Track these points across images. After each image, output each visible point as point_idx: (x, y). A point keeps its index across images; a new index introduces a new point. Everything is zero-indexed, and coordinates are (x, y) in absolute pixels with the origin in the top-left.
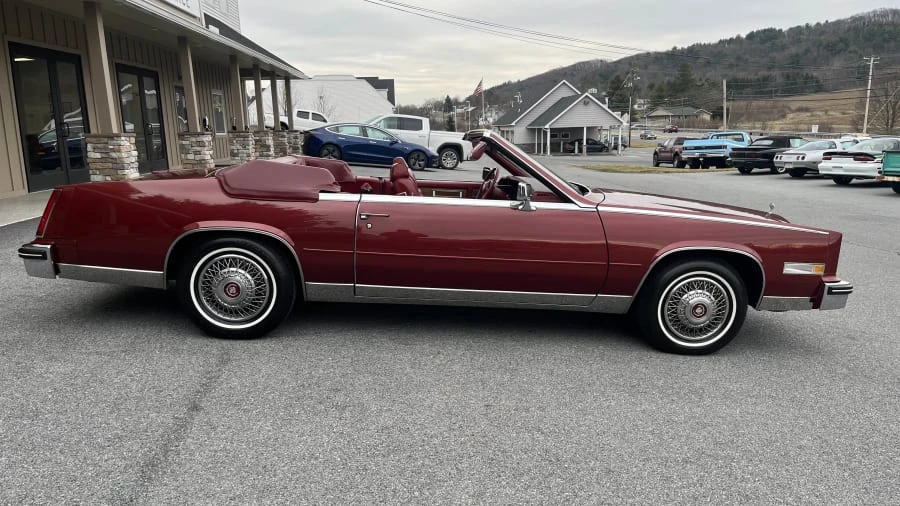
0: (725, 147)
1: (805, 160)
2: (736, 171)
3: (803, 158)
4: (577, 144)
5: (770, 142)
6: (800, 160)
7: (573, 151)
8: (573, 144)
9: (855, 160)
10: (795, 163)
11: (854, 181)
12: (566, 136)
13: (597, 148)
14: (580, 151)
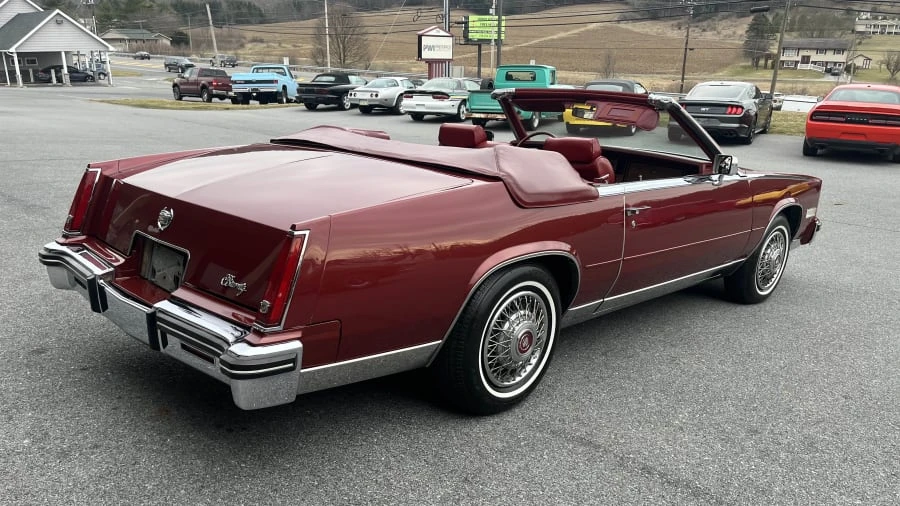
0: (276, 81)
1: (379, 97)
2: (302, 106)
3: (377, 95)
4: (53, 71)
5: (333, 79)
6: (374, 97)
7: (49, 81)
8: (47, 71)
9: (434, 98)
10: (370, 100)
11: (426, 117)
12: (33, 62)
13: (79, 77)
14: (59, 80)
